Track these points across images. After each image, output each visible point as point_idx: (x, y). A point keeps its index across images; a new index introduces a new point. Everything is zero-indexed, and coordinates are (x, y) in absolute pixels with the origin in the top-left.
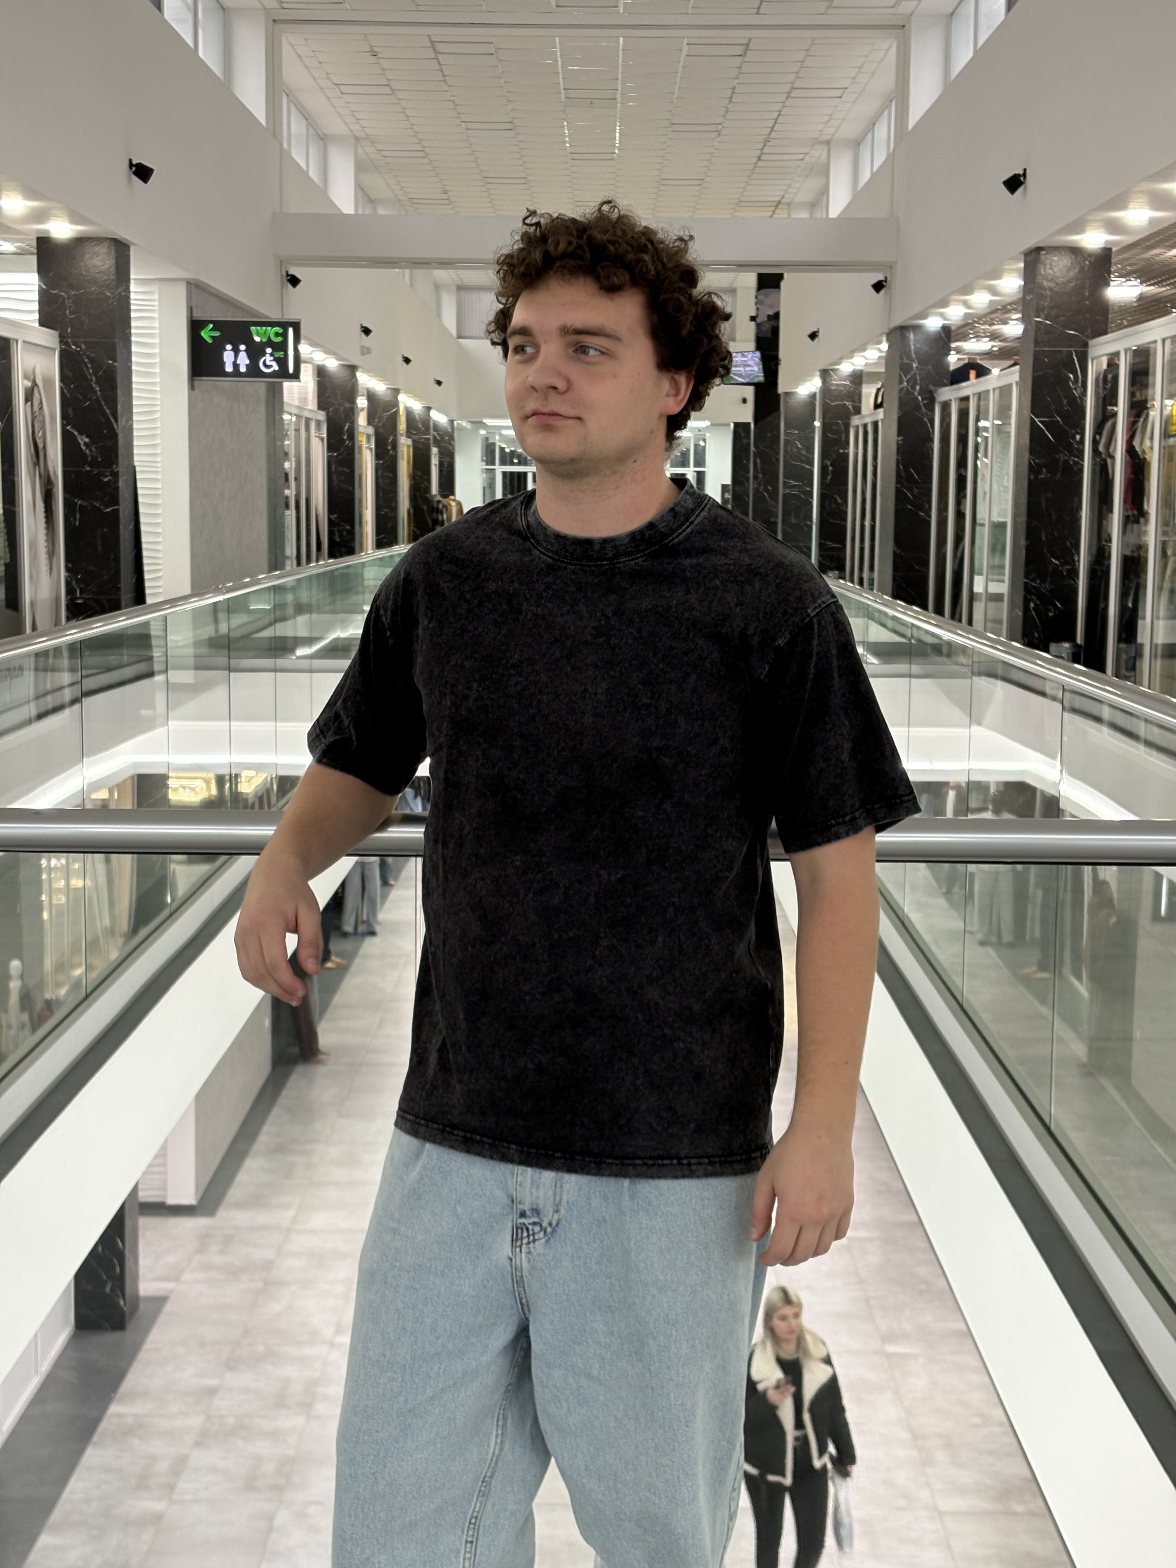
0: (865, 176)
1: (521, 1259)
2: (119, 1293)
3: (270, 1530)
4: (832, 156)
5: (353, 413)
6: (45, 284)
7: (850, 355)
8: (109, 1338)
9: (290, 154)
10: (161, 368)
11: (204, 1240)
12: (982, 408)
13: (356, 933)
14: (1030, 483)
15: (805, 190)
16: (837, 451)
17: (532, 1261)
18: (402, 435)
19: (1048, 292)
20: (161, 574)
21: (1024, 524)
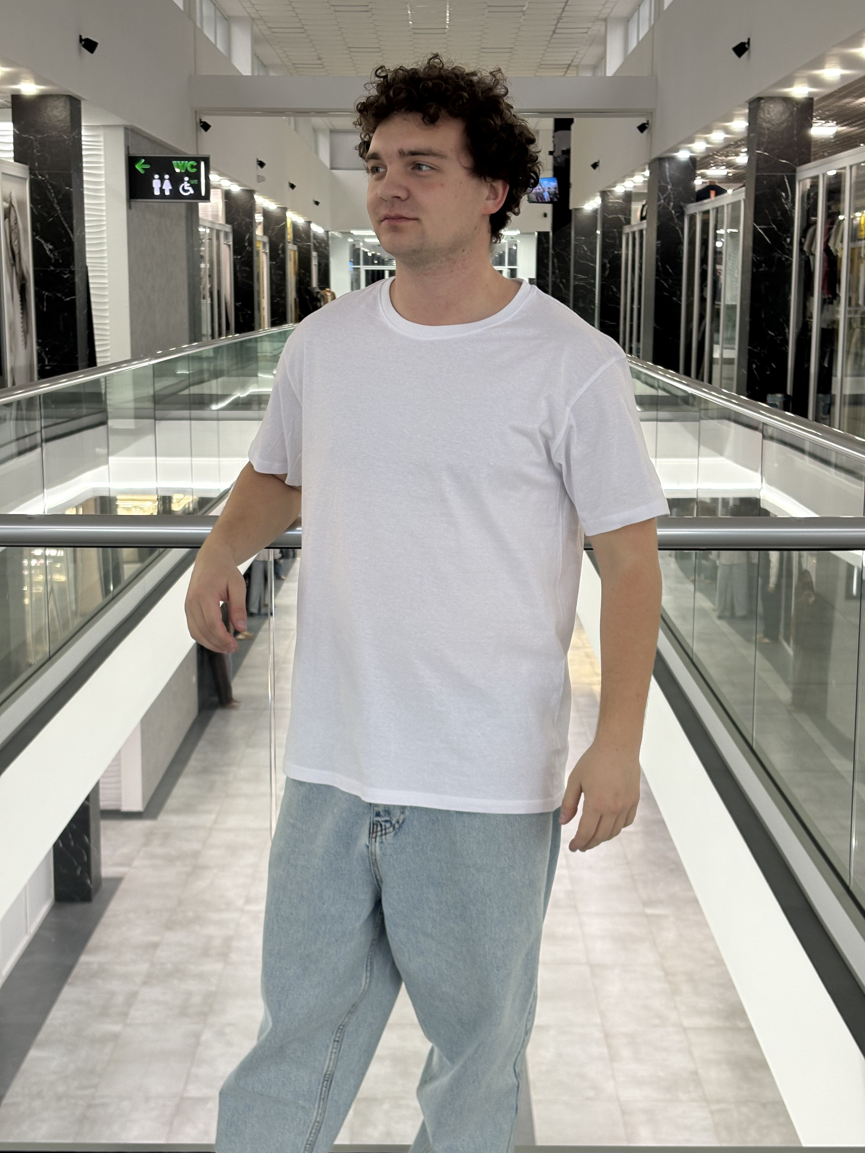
0: (633, 44)
1: (375, 847)
2: (87, 875)
3: (198, 1044)
4: (608, 28)
5: (252, 226)
6: (18, 130)
7: (622, 180)
8: (79, 908)
9: (202, 32)
10: (106, 193)
11: (149, 837)
12: (719, 219)
13: (259, 613)
14: (754, 275)
15: (589, 55)
16: (613, 252)
17: (383, 849)
18: (289, 242)
19: (766, 131)
20: (108, 347)
21: (748, 305)
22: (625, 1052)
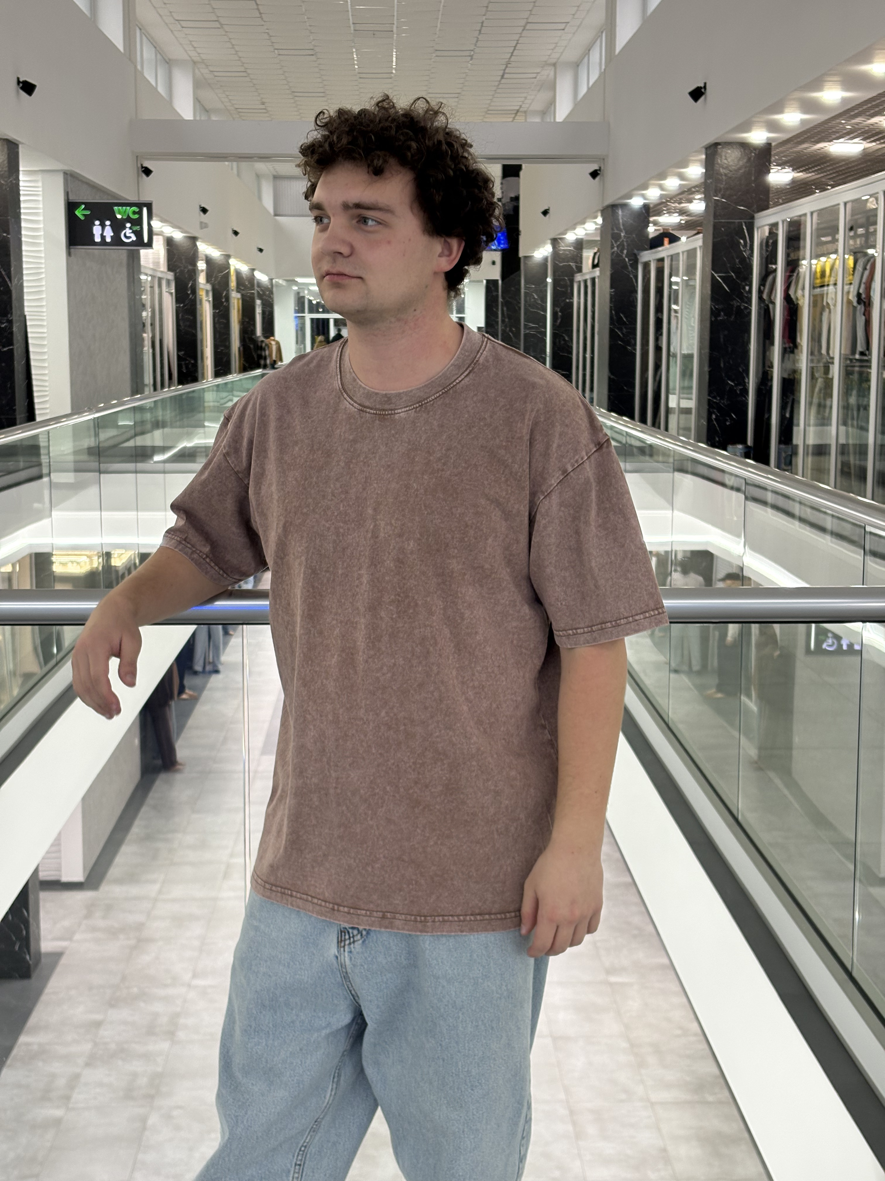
0: (583, 90)
1: (345, 957)
2: (26, 950)
3: (144, 1128)
4: (558, 76)
5: (195, 274)
7: (573, 227)
8: (19, 984)
9: (143, 75)
10: (45, 239)
11: (90, 909)
12: (674, 267)
13: (204, 671)
14: (712, 324)
15: (538, 101)
16: (565, 300)
17: (353, 958)
18: (233, 290)
19: (724, 177)
20: (47, 399)
21: (707, 355)
22: (591, 1130)
